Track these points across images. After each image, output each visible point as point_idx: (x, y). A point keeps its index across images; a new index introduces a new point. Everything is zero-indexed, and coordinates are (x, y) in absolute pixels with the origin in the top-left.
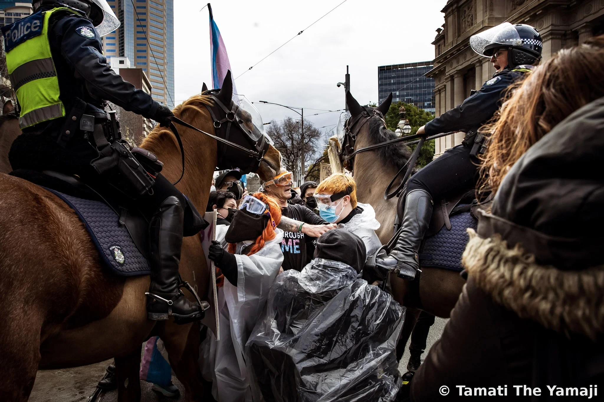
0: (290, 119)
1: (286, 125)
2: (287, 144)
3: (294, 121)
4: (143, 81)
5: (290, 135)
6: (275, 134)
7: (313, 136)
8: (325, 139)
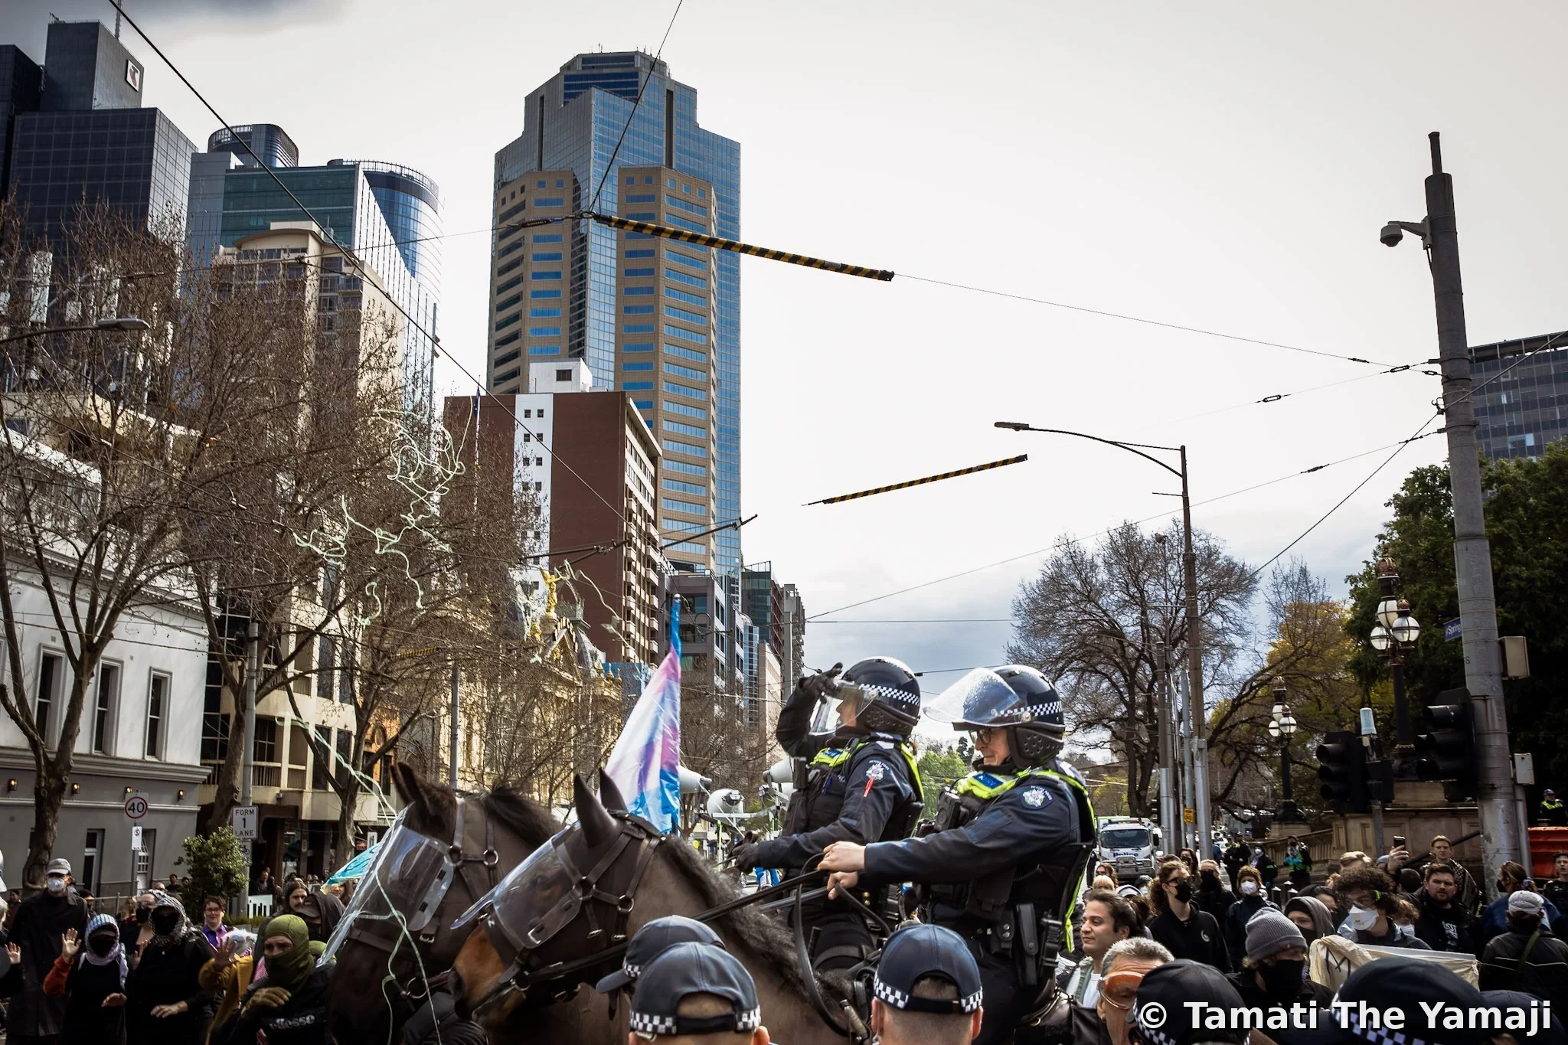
0: (1128, 530)
1: (1116, 551)
2: (1121, 623)
3: (1147, 531)
4: (628, 432)
5: (1133, 590)
6: (1073, 586)
7: (1225, 591)
8: (1273, 598)
